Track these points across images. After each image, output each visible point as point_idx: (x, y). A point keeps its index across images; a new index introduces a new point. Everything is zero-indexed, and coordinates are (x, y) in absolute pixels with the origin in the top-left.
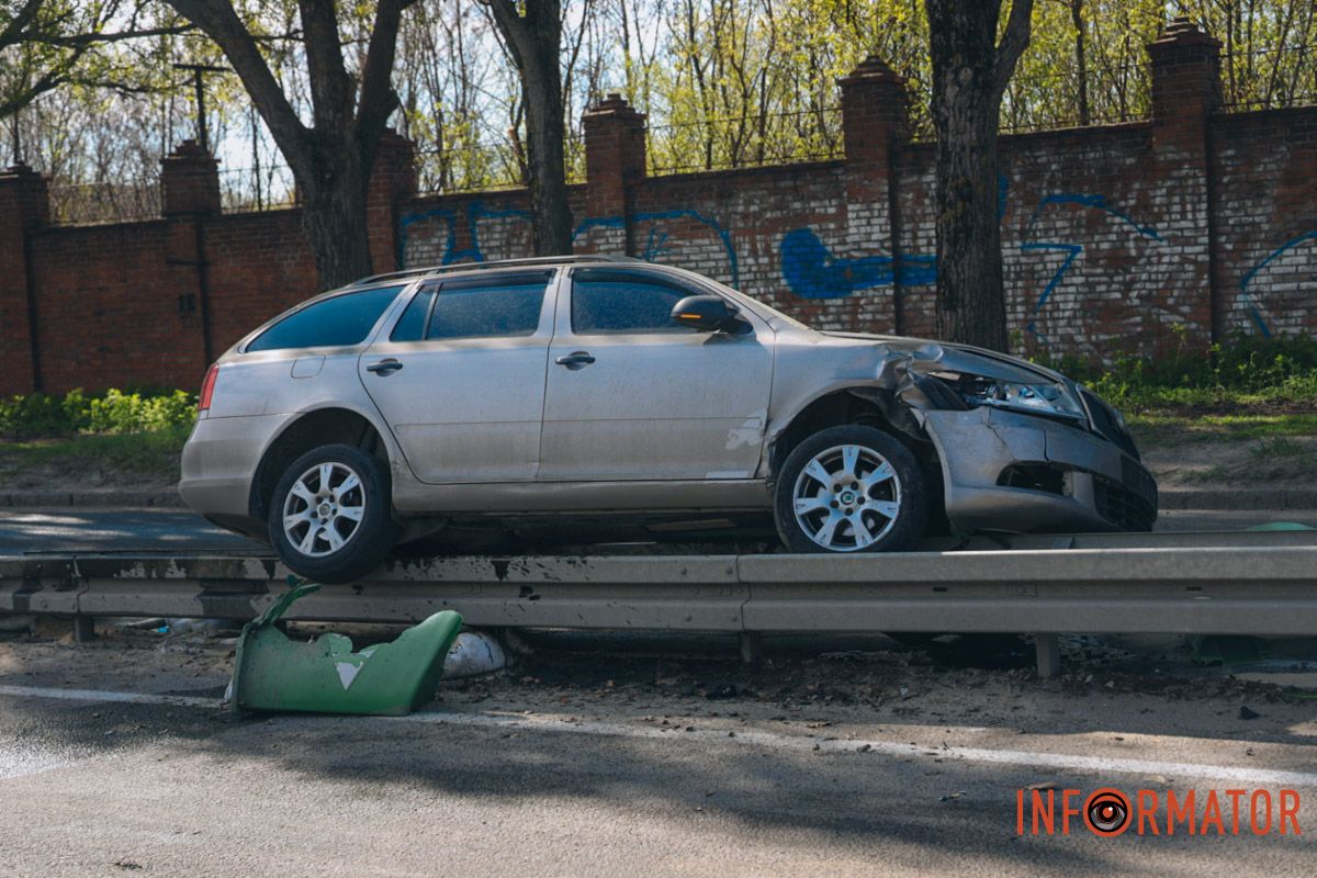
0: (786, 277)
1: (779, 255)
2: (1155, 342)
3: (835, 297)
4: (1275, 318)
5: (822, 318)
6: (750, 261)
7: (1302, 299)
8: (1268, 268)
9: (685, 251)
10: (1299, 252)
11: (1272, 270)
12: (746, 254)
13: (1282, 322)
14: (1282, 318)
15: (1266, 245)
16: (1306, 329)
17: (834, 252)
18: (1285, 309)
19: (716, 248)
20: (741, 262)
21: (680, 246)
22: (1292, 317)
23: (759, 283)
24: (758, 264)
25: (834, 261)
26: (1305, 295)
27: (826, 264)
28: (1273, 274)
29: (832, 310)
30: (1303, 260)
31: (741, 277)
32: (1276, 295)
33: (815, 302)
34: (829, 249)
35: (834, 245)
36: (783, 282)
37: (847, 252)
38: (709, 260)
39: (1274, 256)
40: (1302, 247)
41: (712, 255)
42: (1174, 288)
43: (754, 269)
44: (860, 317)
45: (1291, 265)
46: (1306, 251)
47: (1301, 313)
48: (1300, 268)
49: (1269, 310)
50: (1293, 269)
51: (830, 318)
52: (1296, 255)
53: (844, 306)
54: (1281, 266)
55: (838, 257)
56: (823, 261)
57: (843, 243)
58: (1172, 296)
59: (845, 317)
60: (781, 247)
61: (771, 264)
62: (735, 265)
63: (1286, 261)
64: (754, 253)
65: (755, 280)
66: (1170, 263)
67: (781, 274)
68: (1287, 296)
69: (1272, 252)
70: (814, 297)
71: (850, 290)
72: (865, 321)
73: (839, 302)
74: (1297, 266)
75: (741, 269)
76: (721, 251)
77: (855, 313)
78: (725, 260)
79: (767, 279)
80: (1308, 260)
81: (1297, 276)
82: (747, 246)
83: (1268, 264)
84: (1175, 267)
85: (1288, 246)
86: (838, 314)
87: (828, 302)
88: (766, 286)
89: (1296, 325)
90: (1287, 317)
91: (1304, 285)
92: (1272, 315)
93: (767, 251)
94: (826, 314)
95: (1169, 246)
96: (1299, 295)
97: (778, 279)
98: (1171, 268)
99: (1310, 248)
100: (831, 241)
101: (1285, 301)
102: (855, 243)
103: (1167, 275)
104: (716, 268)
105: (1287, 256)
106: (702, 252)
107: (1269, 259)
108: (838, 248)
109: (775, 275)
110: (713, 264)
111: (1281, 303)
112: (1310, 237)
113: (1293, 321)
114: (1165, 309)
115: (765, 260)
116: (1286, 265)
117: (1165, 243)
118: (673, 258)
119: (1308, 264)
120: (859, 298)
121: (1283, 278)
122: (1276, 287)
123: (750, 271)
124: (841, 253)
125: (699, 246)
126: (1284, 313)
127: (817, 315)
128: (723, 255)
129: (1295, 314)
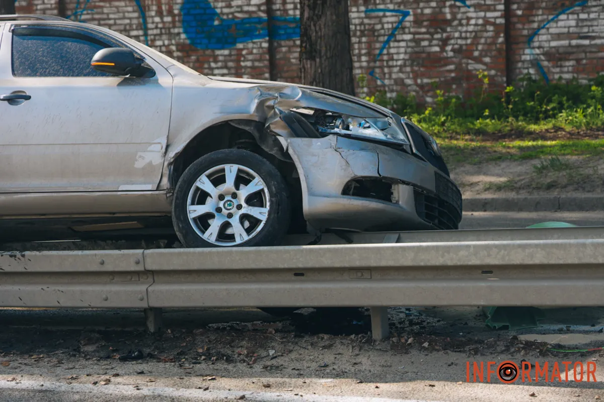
0: (185, 32)
1: (179, 15)
2: (464, 85)
3: (223, 48)
4: (553, 67)
5: (213, 65)
6: (157, 19)
7: (573, 53)
8: (548, 29)
9: (105, 11)
10: (571, 17)
11: (552, 31)
12: (153, 13)
13: (558, 70)
14: (557, 67)
15: (547, 12)
16: (575, 75)
17: (223, 14)
18: (560, 60)
19: (130, 9)
20: (149, 20)
21: (102, 7)
22: (565, 66)
23: (164, 37)
24: (163, 22)
25: (222, 20)
26: (575, 50)
27: (216, 23)
28: (551, 34)
29: (221, 58)
30: (573, 23)
31: (150, 32)
32: (553, 50)
33: (208, 52)
34: (218, 11)
35: (222, 8)
36: (183, 36)
37: (232, 13)
38: (124, 18)
39: (552, 20)
40: (572, 13)
41: (127, 15)
42: (478, 44)
43: (160, 25)
44: (243, 64)
45: (565, 27)
46: (575, 16)
47: (571, 63)
48: (571, 30)
49: (549, 61)
50: (566, 30)
51: (220, 64)
52: (568, 19)
53: (230, 55)
54: (557, 27)
55: (225, 17)
56: (213, 20)
57: (229, 6)
58: (477, 50)
59: (231, 64)
60: (181, 9)
61: (173, 22)
62: (145, 22)
63: (560, 24)
64: (160, 13)
65: (161, 34)
66: (476, 25)
67: (181, 30)
68: (561, 50)
69: (551, 17)
70: (207, 49)
71: (234, 43)
72: (246, 67)
73: (226, 52)
74: (569, 27)
75: (150, 26)
76: (134, 11)
77: (238, 61)
78: (138, 18)
79: (170, 34)
80: (577, 23)
81: (569, 36)
82: (154, 8)
83: (547, 26)
84: (479, 28)
85: (563, 13)
86: (225, 61)
87: (218, 52)
88: (170, 40)
89: (568, 72)
90: (561, 66)
91: (574, 42)
92: (550, 65)
93: (170, 12)
94: (216, 61)
95: (475, 12)
96: (570, 50)
97: (179, 34)
98: (477, 28)
99: (578, 14)
100: (220, 5)
101: (560, 54)
102: (238, 6)
103: (473, 34)
104: (131, 25)
105: (562, 20)
106: (118, 12)
107: (549, 22)
108: (226, 10)
109: (176, 31)
110: (127, 21)
111: (557, 55)
112: (579, 6)
113: (566, 69)
114: (471, 59)
115: (168, 19)
116: (561, 27)
117: (472, 9)
118: (97, 16)
119: (577, 26)
120: (242, 50)
121: (559, 36)
122: (553, 44)
123: (156, 28)
124: (227, 14)
125: (117, 7)
126: (559, 63)
127: (209, 62)
128: (136, 15)
129: (567, 64)
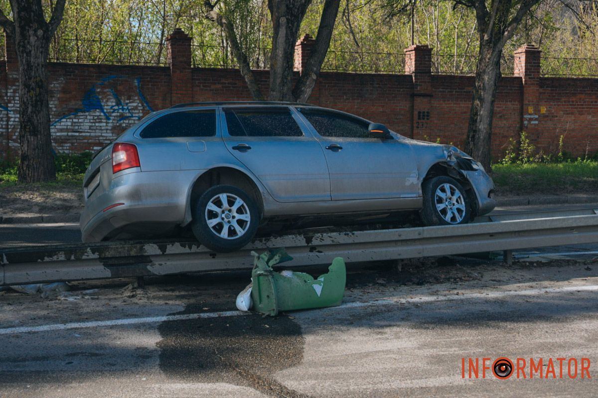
2: (4, 155)
4: (58, 146)
7: (69, 139)
8: (55, 126)
10: (68, 120)
11: (57, 127)
13: (61, 148)
14: (60, 146)
15: (55, 117)
16: (71, 151)
18: (62, 143)
22: (64, 146)
26: (70, 138)
28: (57, 129)
30: (70, 124)
32: (58, 138)
39: (58, 121)
40: (70, 119)
42: (16, 132)
45: (65, 126)
46: (71, 120)
47: (68, 145)
48: (68, 127)
49: (55, 143)
50: (66, 127)
52: (67, 121)
54: (60, 125)
58: (15, 135)
63: (62, 124)
66: (14, 121)
68: (63, 138)
69: (57, 120)
74: (67, 126)
80: (72, 124)
81: (67, 130)
83: (55, 124)
84: (16, 123)
85: (64, 118)
89: (67, 149)
90: (62, 146)
91: (70, 134)
92: (56, 145)
95: (14, 114)
96: (68, 138)
98: (14, 123)
99: (72, 119)
101: (62, 140)
103: (13, 126)
105: (63, 122)
107: (56, 122)
111: (60, 140)
112: (73, 115)
113: (65, 148)
114: (11, 140)
116: (62, 125)
117: (12, 113)
119: (72, 125)
121: (61, 130)
122: (58, 134)
126: (62, 144)
129: (66, 145)
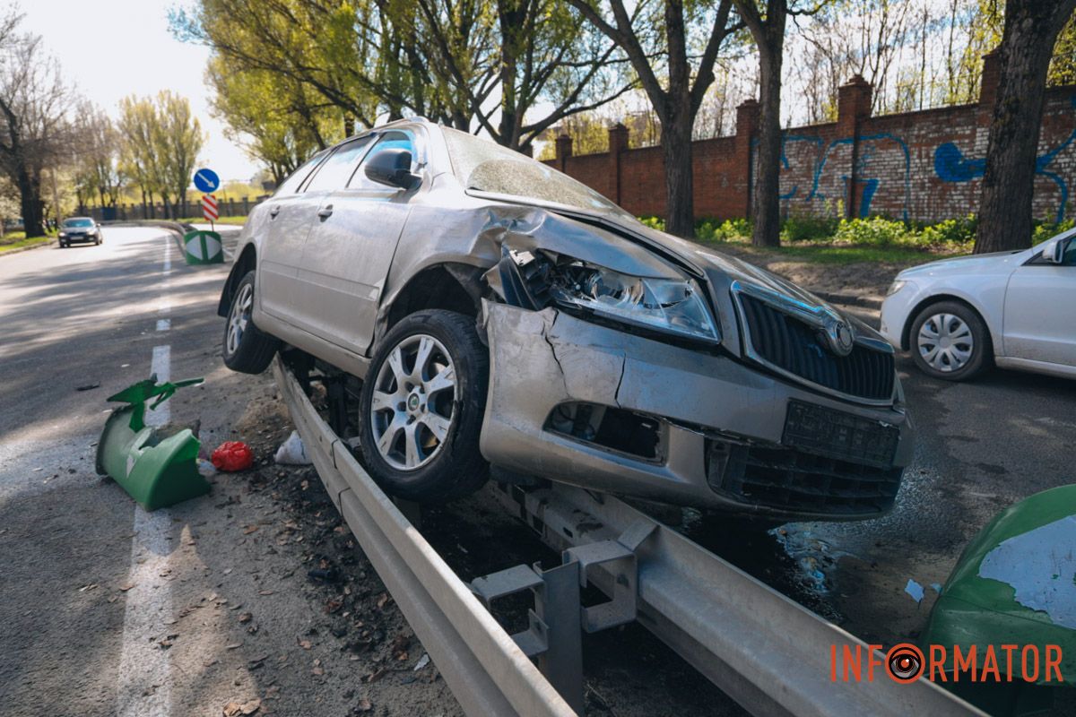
0: (936, 170)
1: (933, 158)
3: (963, 181)
5: (953, 193)
6: (917, 161)
9: (883, 156)
12: (915, 157)
17: (966, 156)
19: (900, 154)
20: (912, 161)
21: (881, 154)
23: (920, 173)
24: (921, 163)
25: (966, 161)
27: (960, 162)
29: (960, 188)
31: (911, 170)
33: (952, 183)
34: (963, 154)
35: (966, 152)
36: (934, 172)
37: (973, 156)
38: (895, 160)
41: (897, 158)
43: (919, 165)
44: (975, 192)
51: (958, 192)
53: (967, 186)
55: (967, 158)
56: (958, 161)
57: (972, 150)
59: (967, 192)
60: (936, 154)
61: (929, 163)
62: (909, 163)
64: (920, 157)
65: (919, 171)
67: (933, 168)
70: (950, 181)
71: (971, 177)
72: (977, 195)
73: (965, 184)
75: (912, 165)
76: (902, 156)
77: (972, 190)
78: (903, 160)
79: (925, 171)
82: (916, 153)
86: (963, 190)
87: (958, 184)
88: (924, 175)
93: (927, 156)
94: (956, 190)
97: (931, 171)
100: (965, 149)
102: (978, 150)
104: (898, 165)
106: (891, 156)
108: (969, 154)
109: (930, 168)
110: (896, 163)
115: (925, 161)
118: (877, 160)
120: (976, 182)
123: (916, 167)
124: (970, 156)
125: (891, 153)
127: (950, 191)
128: (903, 158)
